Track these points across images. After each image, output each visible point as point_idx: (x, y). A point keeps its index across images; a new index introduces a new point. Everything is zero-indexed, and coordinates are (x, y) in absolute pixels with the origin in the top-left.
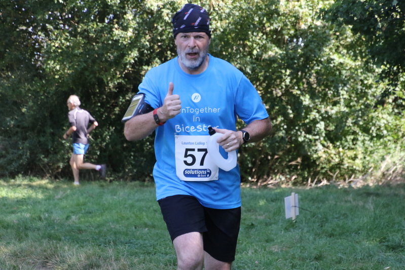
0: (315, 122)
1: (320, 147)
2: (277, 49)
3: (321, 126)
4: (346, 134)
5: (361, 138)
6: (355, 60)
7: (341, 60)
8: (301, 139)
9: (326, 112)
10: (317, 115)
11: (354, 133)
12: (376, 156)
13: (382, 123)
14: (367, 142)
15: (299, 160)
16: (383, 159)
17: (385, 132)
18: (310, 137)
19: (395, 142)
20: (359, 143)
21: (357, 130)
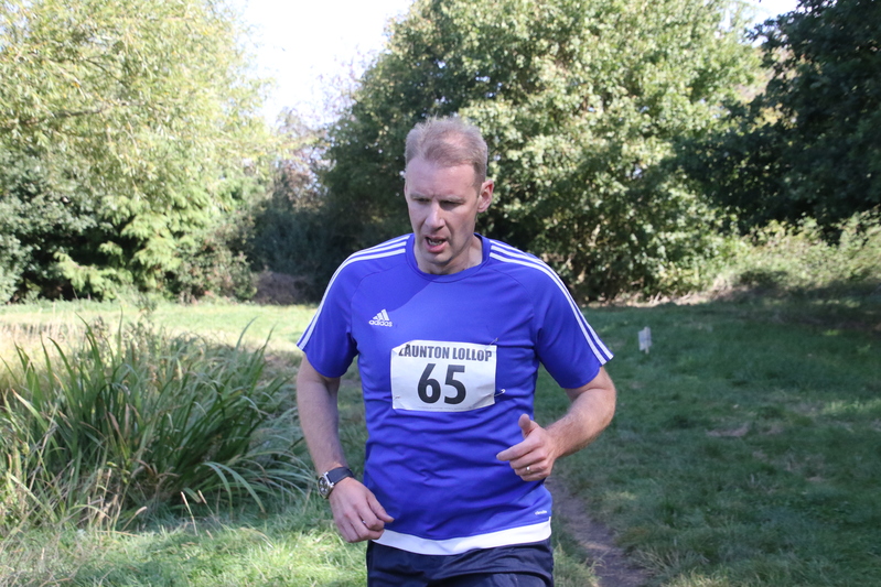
0: (655, 247)
1: (661, 267)
2: (621, 186)
3: (662, 250)
4: (683, 254)
5: (695, 259)
6: (690, 193)
7: (678, 194)
8: (644, 262)
9: (666, 239)
10: (658, 242)
11: (690, 254)
12: (708, 274)
13: (714, 246)
14: (702, 262)
15: (642, 280)
16: (715, 276)
17: (716, 253)
18: (651, 259)
19: (725, 260)
20: (694, 263)
21: (692, 251)
